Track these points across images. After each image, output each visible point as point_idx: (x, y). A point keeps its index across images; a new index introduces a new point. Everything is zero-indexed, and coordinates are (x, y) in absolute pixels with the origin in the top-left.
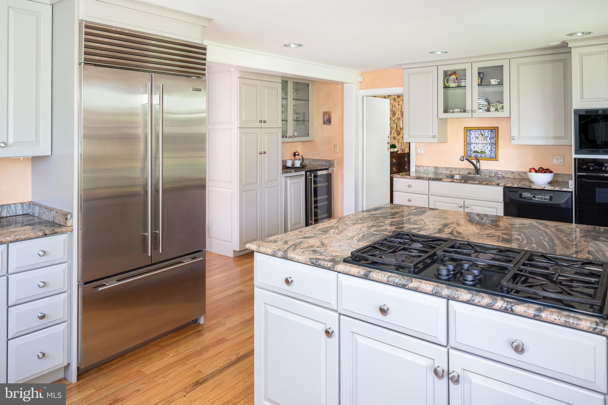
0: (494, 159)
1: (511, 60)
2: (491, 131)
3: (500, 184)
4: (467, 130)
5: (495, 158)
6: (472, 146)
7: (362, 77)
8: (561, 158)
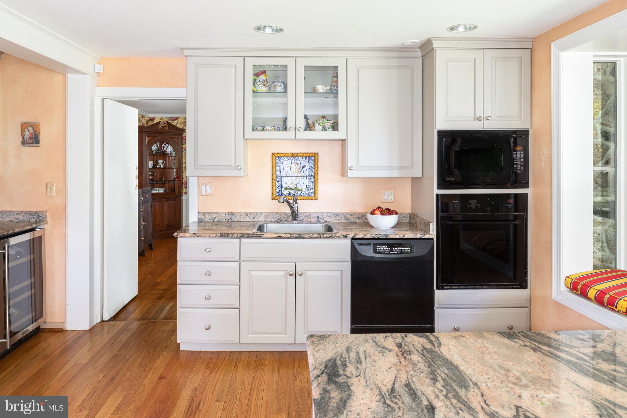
0: (313, 198)
1: (348, 60)
2: (309, 158)
3: (348, 236)
4: (276, 157)
5: (314, 196)
6: (283, 180)
7: (102, 66)
8: (392, 193)
